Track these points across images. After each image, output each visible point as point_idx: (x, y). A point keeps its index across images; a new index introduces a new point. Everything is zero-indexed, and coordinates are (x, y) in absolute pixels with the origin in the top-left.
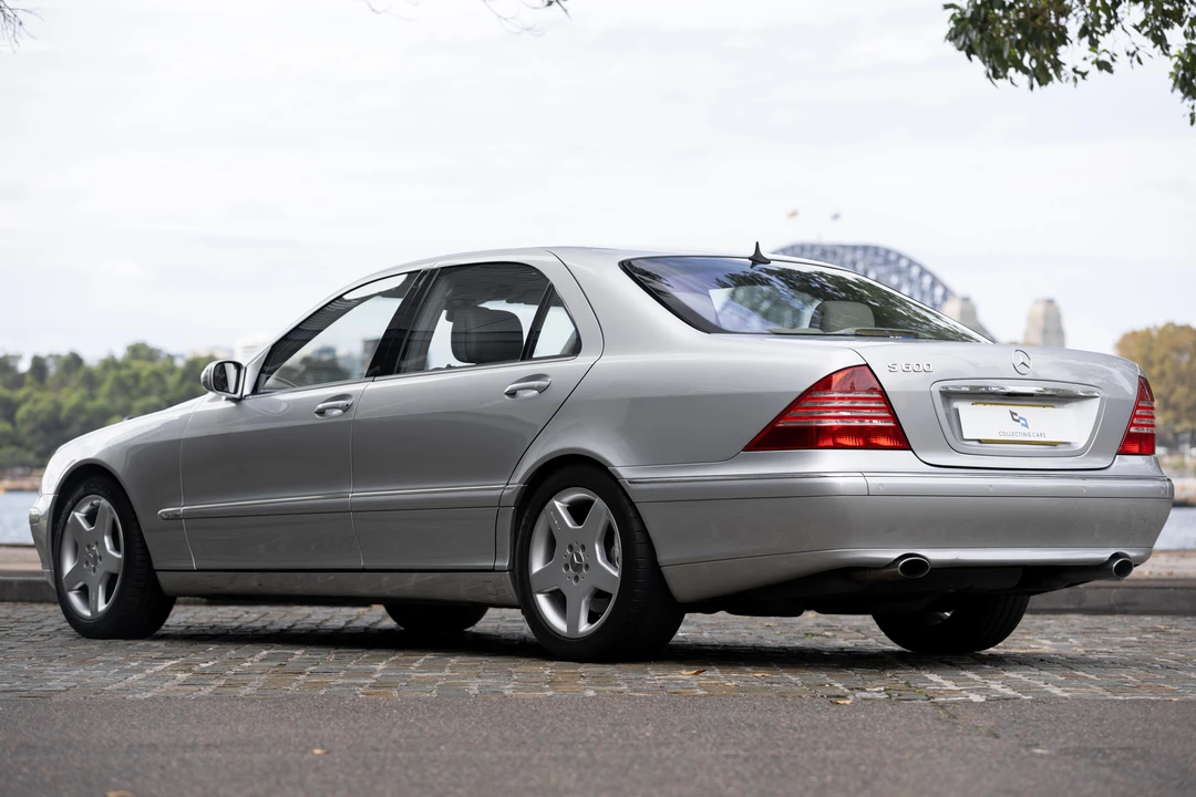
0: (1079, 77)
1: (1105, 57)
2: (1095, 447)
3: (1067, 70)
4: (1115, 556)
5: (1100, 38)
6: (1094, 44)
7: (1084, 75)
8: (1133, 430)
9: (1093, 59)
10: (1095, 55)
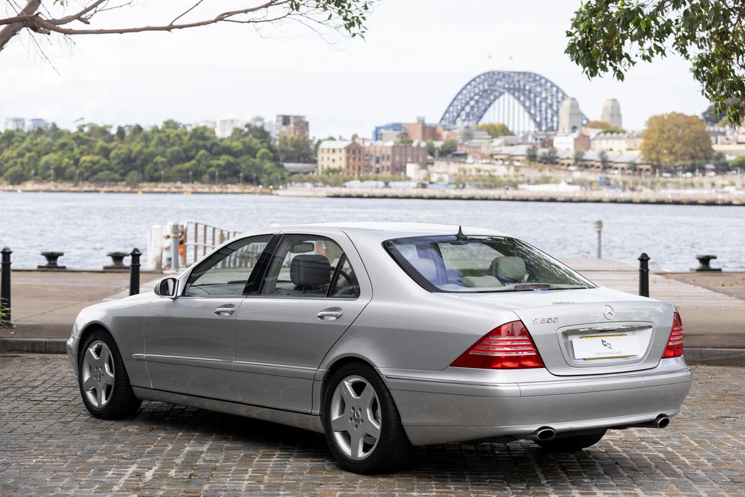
0: (631, 64)
2: (650, 356)
4: (661, 416)
8: (670, 344)
9: (641, 54)
10: (642, 52)
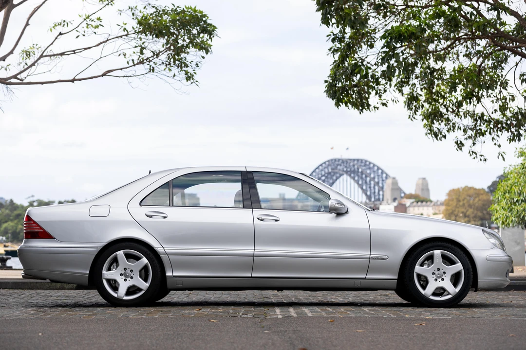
0: (376, 109)
1: (384, 102)
3: (371, 107)
5: (382, 94)
6: (380, 96)
7: (378, 108)
9: (381, 102)
10: (381, 101)
